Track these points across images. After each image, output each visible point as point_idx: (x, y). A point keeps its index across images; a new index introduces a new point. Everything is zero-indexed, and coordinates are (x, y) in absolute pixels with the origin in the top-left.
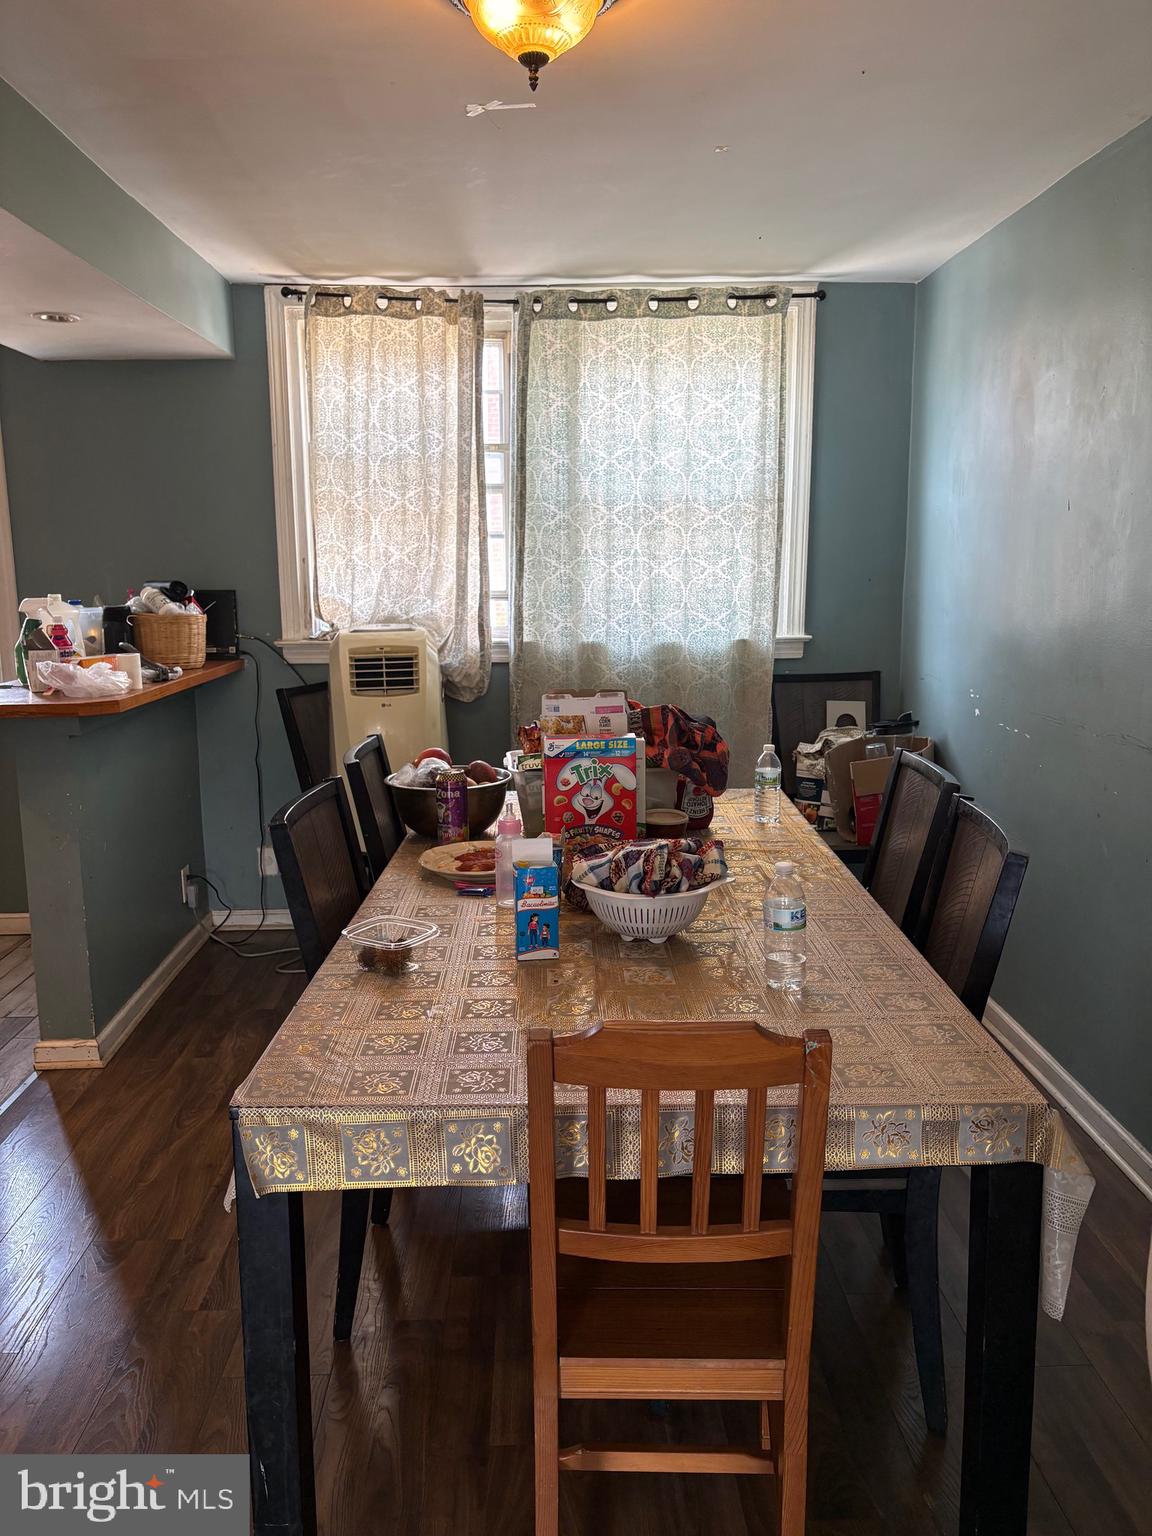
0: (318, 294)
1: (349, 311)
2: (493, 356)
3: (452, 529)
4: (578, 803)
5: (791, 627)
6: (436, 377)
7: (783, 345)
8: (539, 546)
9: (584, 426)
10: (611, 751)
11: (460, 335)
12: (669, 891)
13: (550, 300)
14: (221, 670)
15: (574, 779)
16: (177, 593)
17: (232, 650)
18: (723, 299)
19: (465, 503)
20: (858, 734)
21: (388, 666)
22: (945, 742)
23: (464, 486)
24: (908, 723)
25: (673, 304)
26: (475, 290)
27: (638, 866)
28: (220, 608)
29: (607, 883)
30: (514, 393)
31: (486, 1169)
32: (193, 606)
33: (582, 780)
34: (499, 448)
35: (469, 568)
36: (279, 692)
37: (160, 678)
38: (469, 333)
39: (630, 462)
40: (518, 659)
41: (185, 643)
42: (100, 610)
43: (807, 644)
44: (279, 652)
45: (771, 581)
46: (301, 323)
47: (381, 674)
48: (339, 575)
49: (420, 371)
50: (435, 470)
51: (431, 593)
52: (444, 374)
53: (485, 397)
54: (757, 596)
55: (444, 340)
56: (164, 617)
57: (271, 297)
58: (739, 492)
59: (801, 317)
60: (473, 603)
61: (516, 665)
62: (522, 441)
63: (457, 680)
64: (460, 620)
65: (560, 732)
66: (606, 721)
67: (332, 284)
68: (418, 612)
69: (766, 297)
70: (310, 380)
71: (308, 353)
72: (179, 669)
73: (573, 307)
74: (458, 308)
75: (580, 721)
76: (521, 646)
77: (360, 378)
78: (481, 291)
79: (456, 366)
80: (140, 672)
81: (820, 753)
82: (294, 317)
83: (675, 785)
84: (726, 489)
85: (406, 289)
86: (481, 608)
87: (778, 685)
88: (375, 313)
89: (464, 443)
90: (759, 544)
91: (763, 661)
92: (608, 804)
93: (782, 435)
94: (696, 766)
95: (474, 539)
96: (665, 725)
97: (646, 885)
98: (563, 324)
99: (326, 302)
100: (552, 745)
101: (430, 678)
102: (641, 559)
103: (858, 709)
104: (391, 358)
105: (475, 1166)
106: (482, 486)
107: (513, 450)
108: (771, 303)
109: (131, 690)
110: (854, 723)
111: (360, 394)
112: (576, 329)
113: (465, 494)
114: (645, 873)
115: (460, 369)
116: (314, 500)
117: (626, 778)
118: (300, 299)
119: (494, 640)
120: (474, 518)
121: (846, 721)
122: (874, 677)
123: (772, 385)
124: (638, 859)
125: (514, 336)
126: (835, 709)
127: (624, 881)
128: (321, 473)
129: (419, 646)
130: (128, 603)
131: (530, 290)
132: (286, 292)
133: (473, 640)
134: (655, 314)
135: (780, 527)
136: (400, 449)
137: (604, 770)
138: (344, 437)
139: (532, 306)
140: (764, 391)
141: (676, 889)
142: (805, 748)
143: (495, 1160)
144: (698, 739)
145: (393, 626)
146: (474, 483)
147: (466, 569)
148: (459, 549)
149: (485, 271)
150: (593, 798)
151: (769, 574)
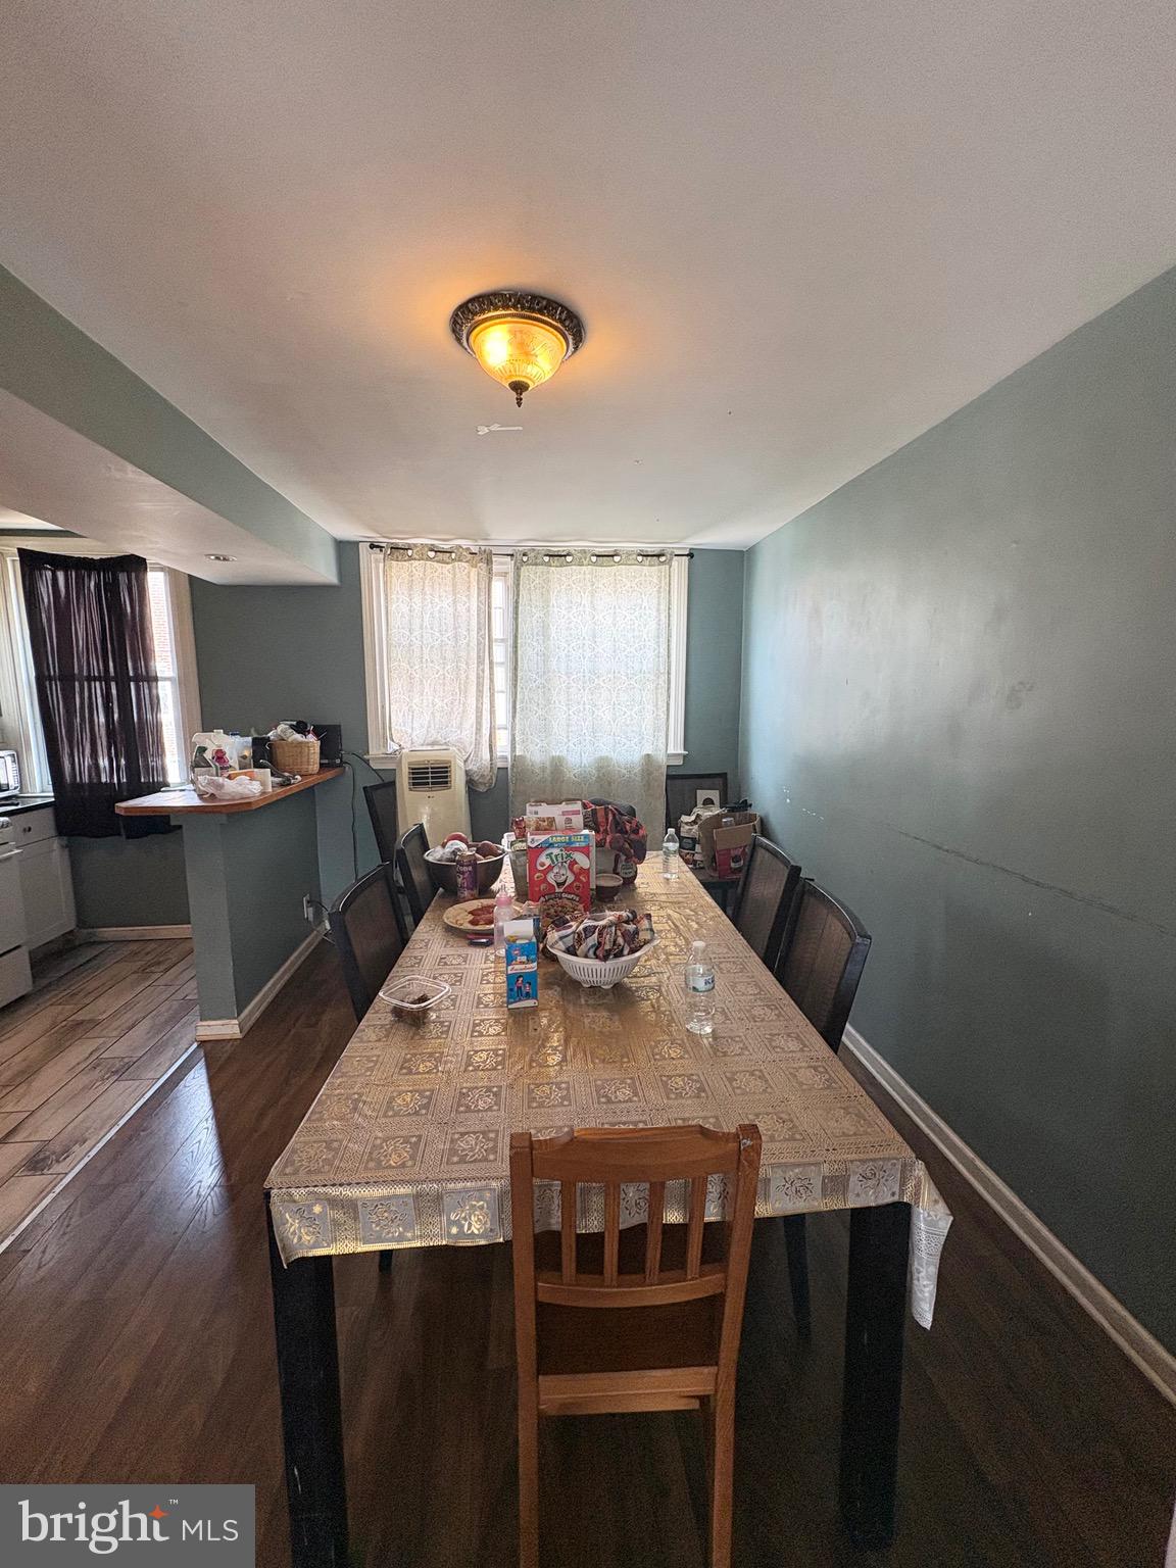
0: (392, 548)
1: (411, 558)
2: (498, 588)
3: (473, 689)
4: (551, 878)
5: (676, 747)
6: (464, 599)
7: (670, 584)
8: (526, 698)
9: (553, 629)
10: (572, 843)
11: (478, 573)
12: (616, 956)
13: (533, 555)
14: (329, 775)
15: (548, 862)
16: (300, 728)
17: (338, 761)
18: (634, 556)
19: (481, 673)
20: (716, 810)
21: (432, 773)
22: (767, 816)
23: (480, 662)
24: (746, 805)
25: (605, 558)
26: (487, 548)
27: (593, 939)
28: (329, 737)
29: (571, 949)
30: (511, 609)
31: (478, 1230)
32: (310, 735)
33: (553, 862)
34: (503, 640)
35: (484, 712)
36: (365, 788)
37: (285, 783)
38: (484, 572)
39: (581, 651)
40: (513, 765)
41: (305, 759)
42: (250, 739)
43: (685, 756)
44: (367, 762)
45: (664, 720)
46: (381, 565)
47: (427, 778)
48: (404, 715)
49: (454, 594)
50: (463, 654)
51: (460, 726)
52: (468, 596)
53: (493, 611)
54: (656, 729)
55: (469, 577)
56: (292, 743)
57: (364, 549)
58: (644, 668)
59: (680, 567)
60: (485, 732)
61: (512, 769)
62: (516, 637)
63: (476, 778)
64: (478, 743)
65: (538, 829)
66: (569, 821)
67: (400, 542)
68: (452, 738)
69: (659, 556)
70: (386, 599)
71: (385, 583)
72: (298, 777)
73: (547, 559)
74: (477, 558)
75: (552, 821)
76: (515, 758)
77: (417, 599)
78: (491, 548)
79: (476, 592)
80: (270, 779)
81: (694, 822)
82: (377, 561)
83: (613, 858)
84: (637, 666)
85: (446, 546)
86: (490, 735)
87: (669, 781)
88: (427, 560)
89: (480, 636)
90: (657, 698)
91: (660, 767)
92: (571, 878)
93: (669, 636)
94: (627, 846)
95: (486, 693)
96: (607, 819)
97: (600, 953)
98: (540, 568)
99: (396, 553)
100: (533, 840)
101: (458, 780)
102: (587, 707)
103: (715, 795)
104: (437, 586)
105: (469, 1229)
106: (491, 662)
107: (510, 642)
108: (663, 559)
109: (263, 793)
110: (713, 803)
111: (417, 608)
112: (548, 572)
113: (481, 667)
114: (599, 943)
115: (479, 595)
116: (389, 671)
117: (583, 861)
118: (381, 551)
119: (499, 754)
120: (487, 682)
121: (708, 802)
122: (723, 776)
123: (663, 607)
124: (594, 933)
125: (511, 575)
126: (702, 795)
127: (583, 948)
128: (394, 655)
129: (452, 760)
130: (269, 735)
131: (520, 549)
132: (372, 546)
133: (486, 756)
134: (594, 564)
135: (669, 689)
136: (442, 641)
137: (568, 856)
138: (408, 633)
139: (522, 558)
140: (658, 610)
141: (619, 954)
142: (685, 819)
143: (486, 1223)
144: (628, 828)
145: (436, 747)
146: (487, 661)
147: (481, 712)
148: (477, 700)
149: (493, 537)
150: (560, 875)
151: (663, 716)
